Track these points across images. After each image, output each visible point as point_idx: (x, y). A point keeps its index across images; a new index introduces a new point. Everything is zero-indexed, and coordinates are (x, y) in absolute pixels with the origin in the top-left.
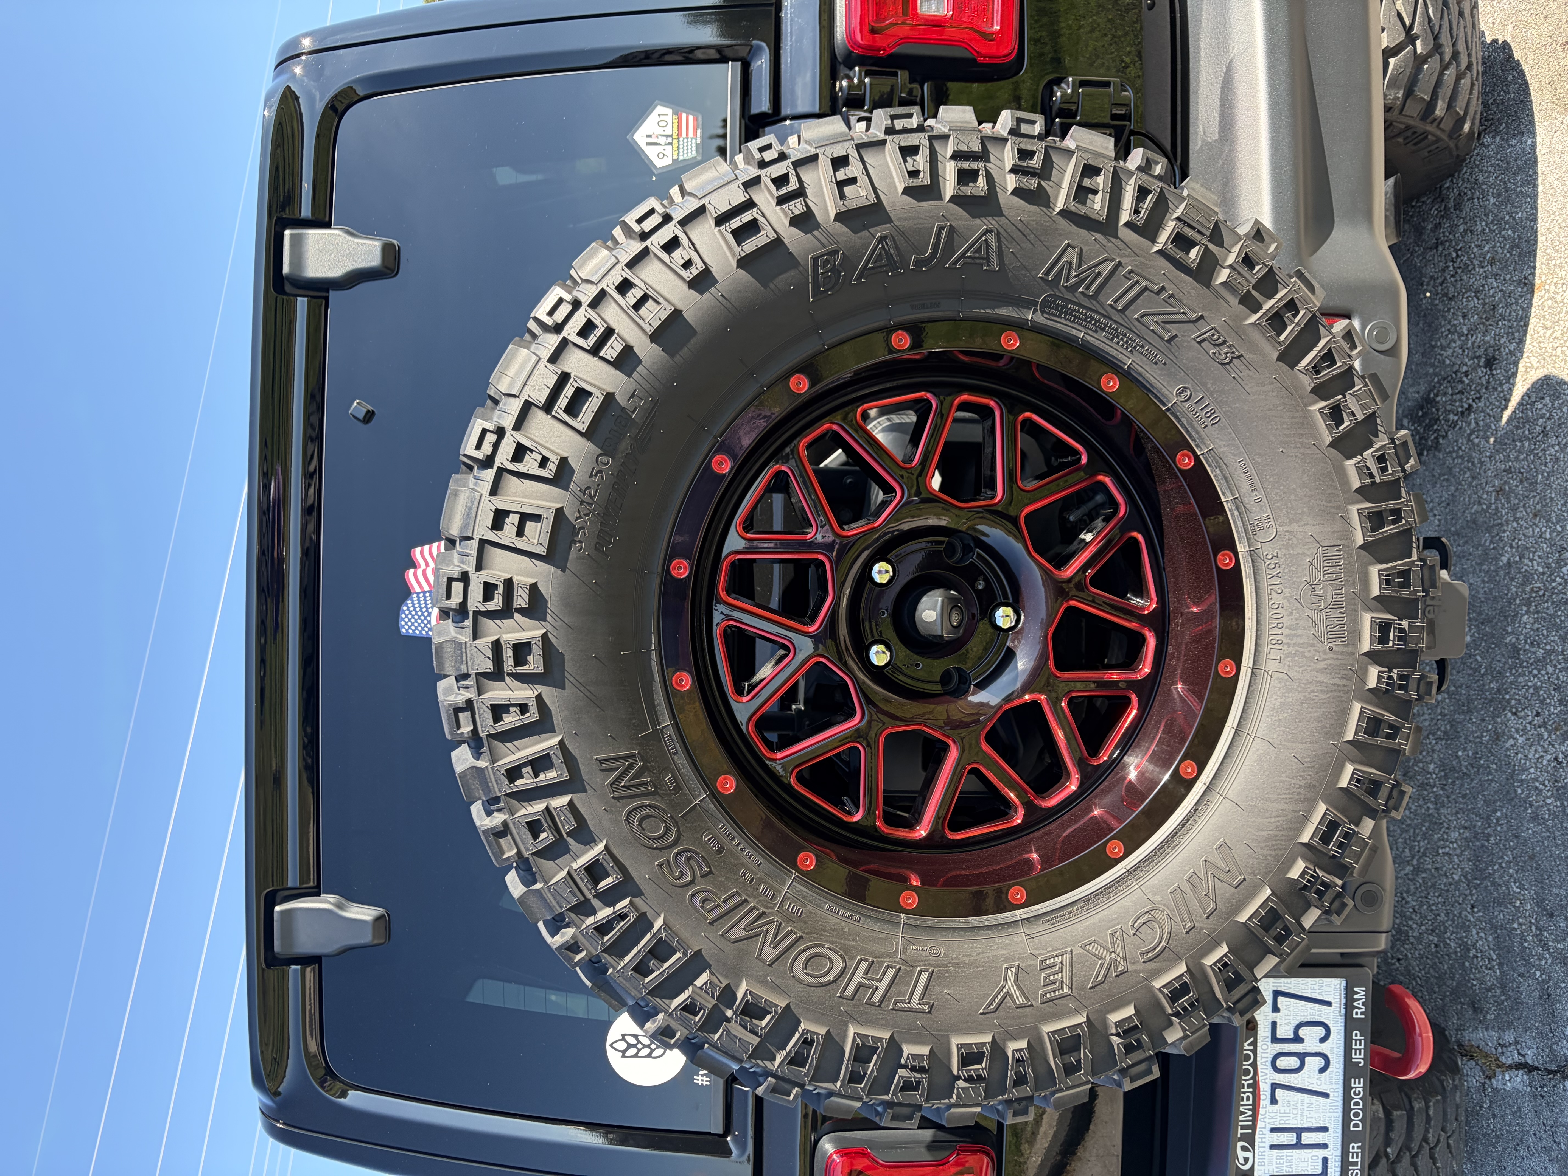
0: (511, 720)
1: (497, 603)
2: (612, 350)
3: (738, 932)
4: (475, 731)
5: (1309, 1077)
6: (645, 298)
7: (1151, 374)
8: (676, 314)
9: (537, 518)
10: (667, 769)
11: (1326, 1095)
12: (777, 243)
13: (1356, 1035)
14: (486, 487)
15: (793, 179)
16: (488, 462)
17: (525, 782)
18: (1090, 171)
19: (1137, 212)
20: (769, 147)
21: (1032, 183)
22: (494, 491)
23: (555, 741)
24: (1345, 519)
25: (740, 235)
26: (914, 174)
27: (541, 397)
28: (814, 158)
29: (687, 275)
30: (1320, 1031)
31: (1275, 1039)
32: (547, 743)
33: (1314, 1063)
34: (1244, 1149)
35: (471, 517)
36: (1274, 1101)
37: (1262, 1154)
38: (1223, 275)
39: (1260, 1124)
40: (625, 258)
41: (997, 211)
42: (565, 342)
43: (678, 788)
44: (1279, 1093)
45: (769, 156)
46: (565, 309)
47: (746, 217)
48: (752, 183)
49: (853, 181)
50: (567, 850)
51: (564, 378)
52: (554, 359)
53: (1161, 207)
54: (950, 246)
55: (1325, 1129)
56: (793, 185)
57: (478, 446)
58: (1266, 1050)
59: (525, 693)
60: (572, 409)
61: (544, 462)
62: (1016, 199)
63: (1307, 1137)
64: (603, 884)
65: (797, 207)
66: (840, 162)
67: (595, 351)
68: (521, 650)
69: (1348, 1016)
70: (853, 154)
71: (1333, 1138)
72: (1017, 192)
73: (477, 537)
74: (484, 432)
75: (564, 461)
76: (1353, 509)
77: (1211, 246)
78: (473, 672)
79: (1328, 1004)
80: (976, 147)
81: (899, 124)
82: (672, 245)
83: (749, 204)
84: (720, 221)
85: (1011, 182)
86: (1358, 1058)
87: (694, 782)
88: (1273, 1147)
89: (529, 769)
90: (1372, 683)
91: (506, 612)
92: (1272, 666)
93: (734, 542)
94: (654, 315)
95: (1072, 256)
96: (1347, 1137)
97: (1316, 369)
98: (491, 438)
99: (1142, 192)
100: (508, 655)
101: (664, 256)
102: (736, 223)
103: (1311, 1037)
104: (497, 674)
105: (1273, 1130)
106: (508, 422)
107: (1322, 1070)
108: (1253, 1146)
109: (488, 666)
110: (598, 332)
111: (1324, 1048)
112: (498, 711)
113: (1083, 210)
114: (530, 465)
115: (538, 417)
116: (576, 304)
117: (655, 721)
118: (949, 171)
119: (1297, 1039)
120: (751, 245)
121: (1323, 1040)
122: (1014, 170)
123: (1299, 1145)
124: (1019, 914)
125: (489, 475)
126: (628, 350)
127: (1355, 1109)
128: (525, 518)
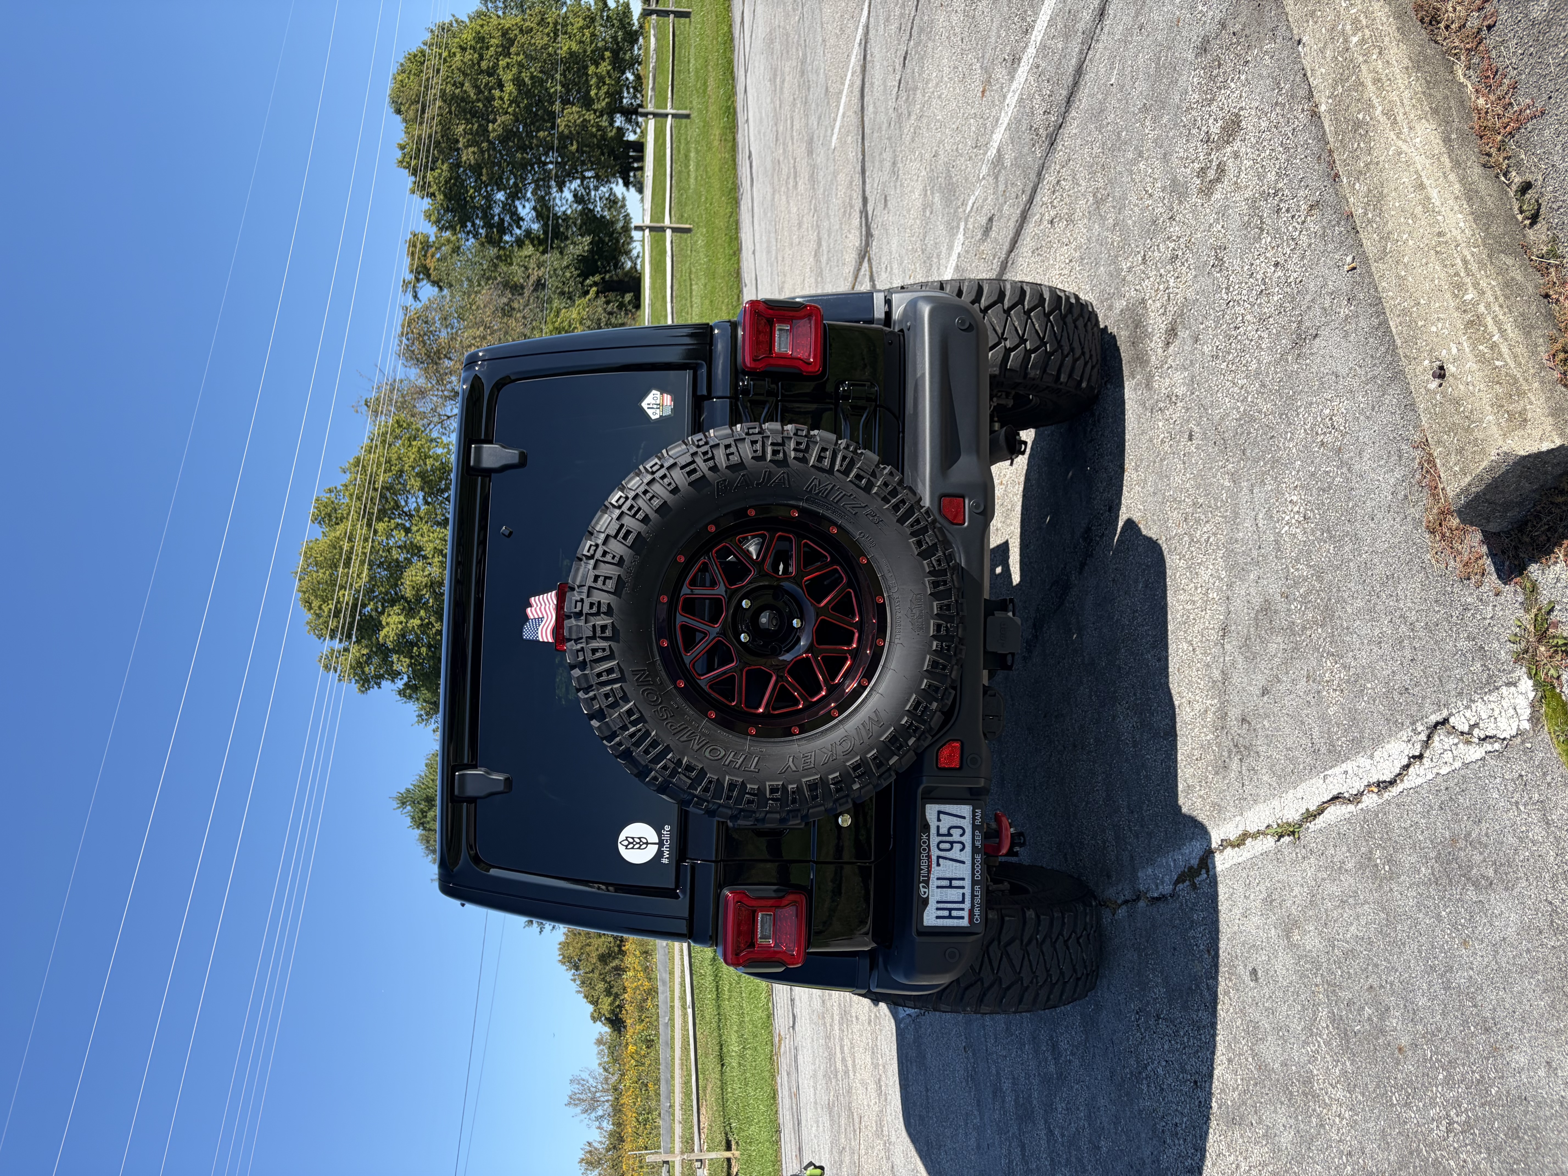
0: (599, 654)
1: (594, 610)
2: (640, 516)
3: (684, 738)
4: (584, 659)
5: (955, 853)
6: (653, 496)
7: (849, 527)
8: (665, 502)
9: (610, 578)
10: (657, 676)
11: (963, 862)
12: (704, 476)
13: (977, 833)
14: (591, 567)
15: (710, 453)
16: (592, 557)
17: (604, 678)
18: (824, 450)
19: (841, 466)
20: (701, 440)
21: (801, 455)
22: (595, 568)
23: (616, 662)
24: (924, 583)
25: (690, 473)
26: (755, 451)
27: (613, 533)
28: (718, 445)
29: (670, 488)
30: (960, 831)
31: (939, 835)
32: (614, 663)
33: (957, 847)
34: (923, 887)
35: (585, 577)
36: (938, 865)
37: (933, 891)
38: (875, 490)
39: (932, 876)
40: (646, 481)
41: (788, 466)
42: (622, 513)
43: (661, 683)
44: (941, 861)
45: (701, 443)
46: (622, 500)
47: (692, 467)
48: (694, 454)
49: (733, 454)
50: (618, 705)
51: (622, 526)
52: (618, 519)
53: (852, 464)
54: (769, 479)
55: (963, 879)
56: (710, 455)
57: (588, 551)
58: (934, 840)
59: (604, 644)
60: (625, 537)
61: (614, 557)
62: (795, 461)
63: (955, 883)
64: (632, 718)
65: (711, 463)
66: (728, 447)
67: (634, 516)
68: (604, 628)
69: (973, 824)
70: (733, 443)
71: (967, 883)
72: (794, 458)
73: (587, 585)
74: (591, 545)
75: (621, 557)
76: (926, 579)
77: (872, 479)
78: (584, 636)
79: (964, 818)
80: (780, 441)
81: (751, 431)
82: (664, 477)
83: (693, 462)
84: (682, 468)
85: (793, 454)
86: (978, 844)
87: (668, 682)
88: (938, 887)
89: (605, 673)
90: (934, 648)
91: (598, 613)
92: (897, 641)
93: (685, 590)
94: (656, 503)
95: (816, 482)
96: (974, 883)
97: (912, 526)
98: (593, 548)
99: (844, 458)
100: (598, 630)
101: (661, 481)
102: (688, 469)
103: (956, 834)
104: (594, 637)
105: (938, 879)
106: (600, 542)
107: (961, 850)
108: (928, 885)
109: (591, 634)
110: (635, 509)
111: (963, 839)
112: (594, 651)
113: (820, 465)
114: (608, 558)
115: (612, 540)
116: (627, 498)
117: (653, 657)
118: (769, 450)
119: (949, 835)
120: (694, 477)
121: (962, 835)
122: (794, 450)
123: (951, 887)
124: (795, 737)
125: (592, 562)
126: (647, 515)
127: (977, 869)
128: (606, 578)
